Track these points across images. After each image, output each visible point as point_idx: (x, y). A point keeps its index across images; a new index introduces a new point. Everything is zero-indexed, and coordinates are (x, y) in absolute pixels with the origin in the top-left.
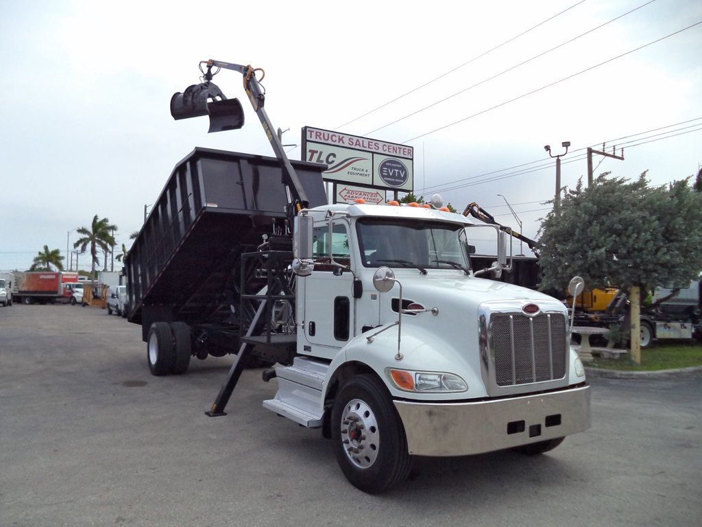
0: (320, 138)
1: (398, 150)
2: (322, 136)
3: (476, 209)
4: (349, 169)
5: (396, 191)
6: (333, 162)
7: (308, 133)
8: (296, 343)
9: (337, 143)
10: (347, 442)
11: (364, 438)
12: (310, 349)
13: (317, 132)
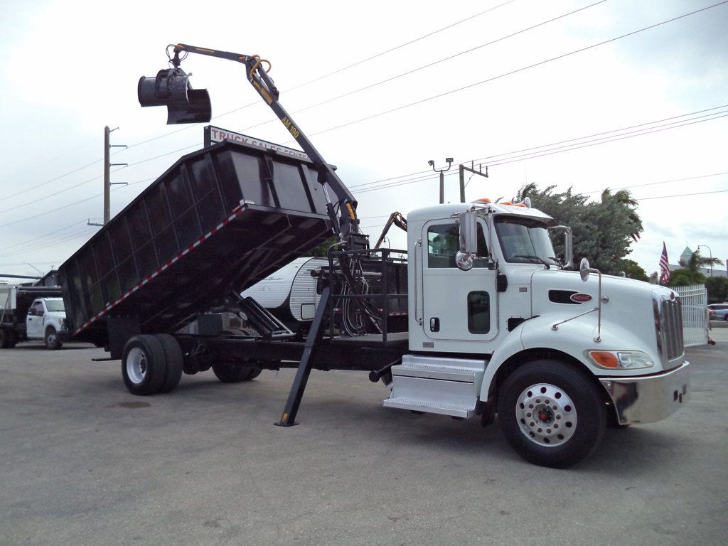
3: (398, 218)
7: (212, 133)
8: (408, 340)
10: (532, 424)
11: (559, 418)
12: (431, 345)
13: (221, 133)
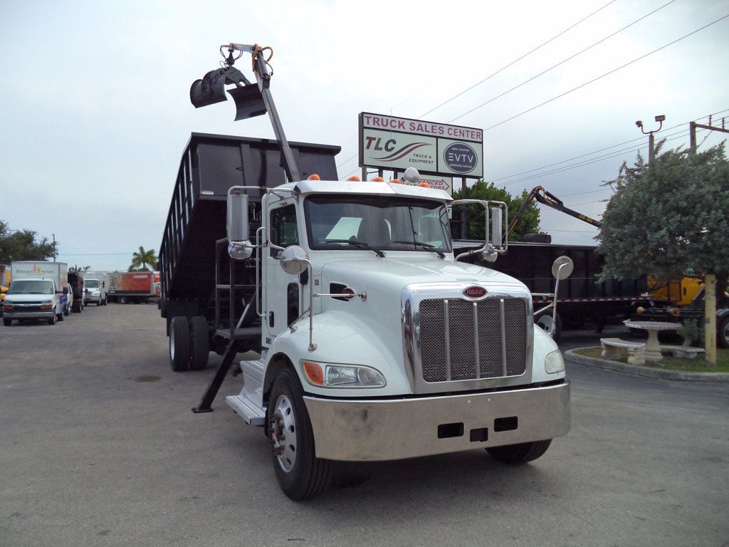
0: (379, 125)
1: (466, 133)
2: (380, 122)
3: (541, 193)
4: (410, 155)
5: (464, 177)
6: (393, 148)
7: (365, 120)
8: (261, 335)
9: (397, 129)
11: (284, 438)
12: (270, 341)
13: (374, 118)
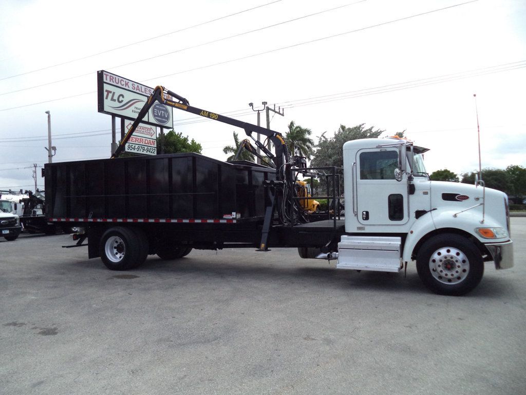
0: (113, 82)
2: (114, 80)
4: (132, 108)
5: (162, 127)
6: (122, 101)
7: (104, 76)
9: (124, 87)
10: (441, 271)
11: (459, 267)
12: (363, 228)
13: (110, 76)
